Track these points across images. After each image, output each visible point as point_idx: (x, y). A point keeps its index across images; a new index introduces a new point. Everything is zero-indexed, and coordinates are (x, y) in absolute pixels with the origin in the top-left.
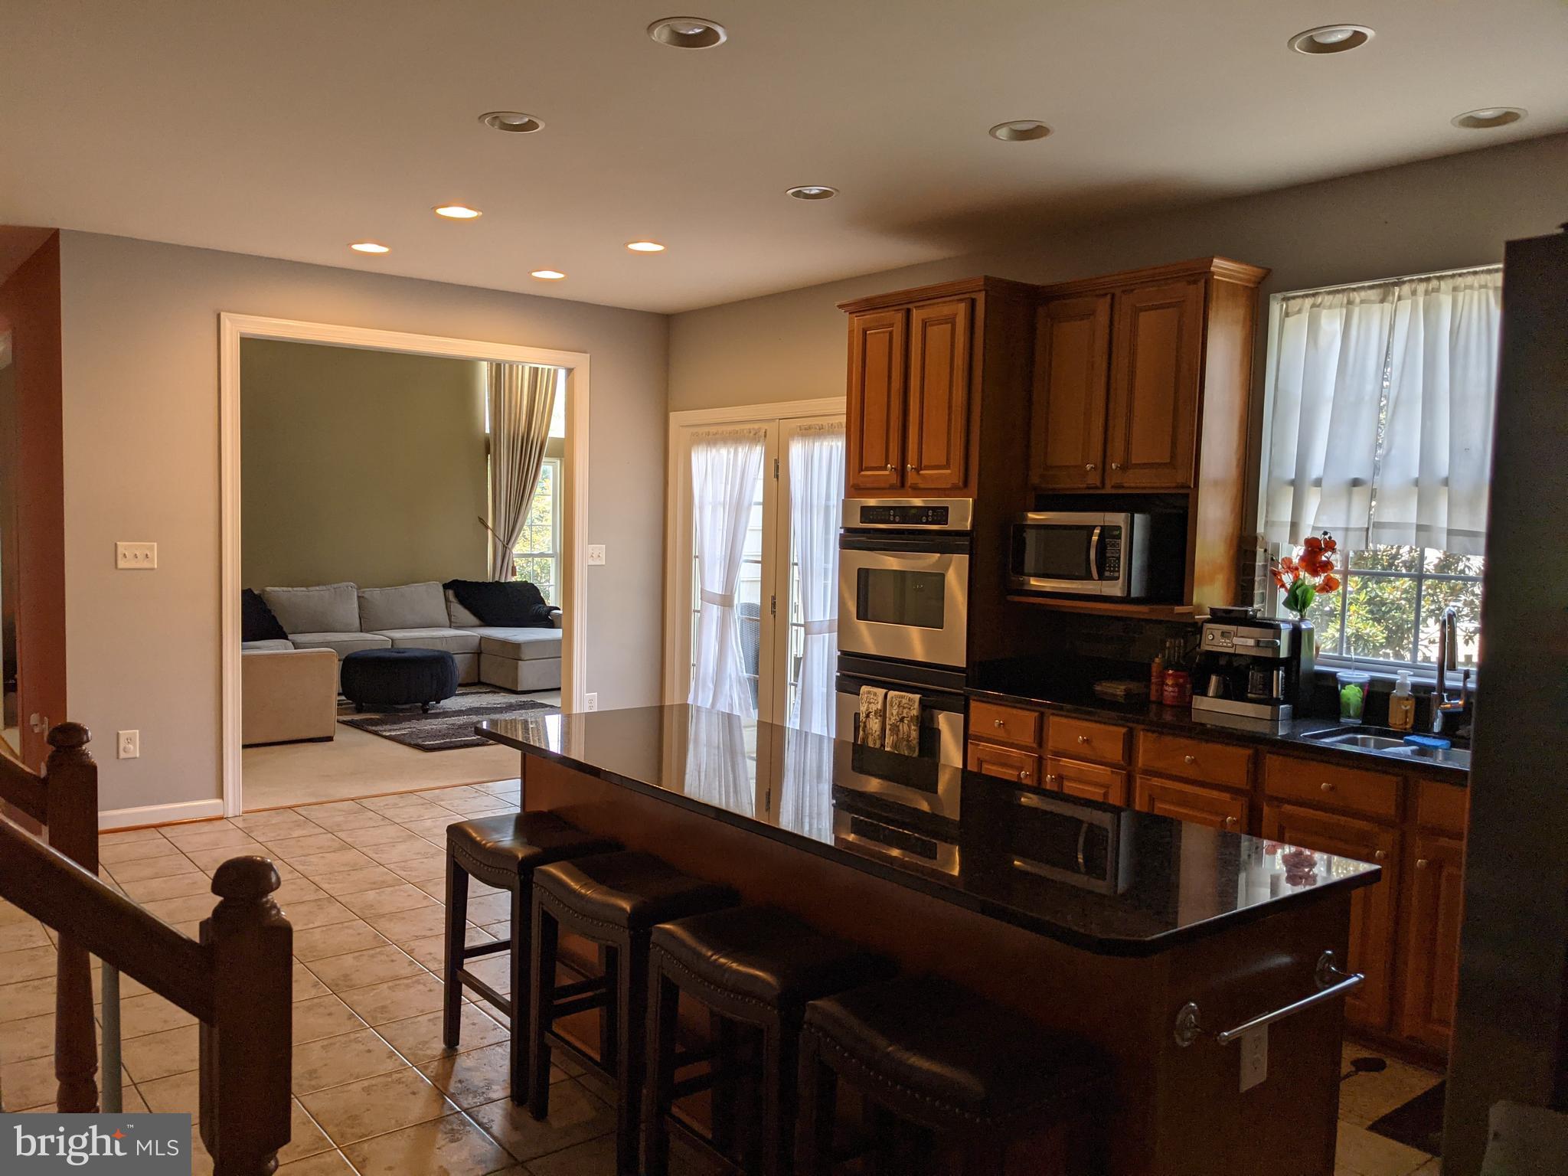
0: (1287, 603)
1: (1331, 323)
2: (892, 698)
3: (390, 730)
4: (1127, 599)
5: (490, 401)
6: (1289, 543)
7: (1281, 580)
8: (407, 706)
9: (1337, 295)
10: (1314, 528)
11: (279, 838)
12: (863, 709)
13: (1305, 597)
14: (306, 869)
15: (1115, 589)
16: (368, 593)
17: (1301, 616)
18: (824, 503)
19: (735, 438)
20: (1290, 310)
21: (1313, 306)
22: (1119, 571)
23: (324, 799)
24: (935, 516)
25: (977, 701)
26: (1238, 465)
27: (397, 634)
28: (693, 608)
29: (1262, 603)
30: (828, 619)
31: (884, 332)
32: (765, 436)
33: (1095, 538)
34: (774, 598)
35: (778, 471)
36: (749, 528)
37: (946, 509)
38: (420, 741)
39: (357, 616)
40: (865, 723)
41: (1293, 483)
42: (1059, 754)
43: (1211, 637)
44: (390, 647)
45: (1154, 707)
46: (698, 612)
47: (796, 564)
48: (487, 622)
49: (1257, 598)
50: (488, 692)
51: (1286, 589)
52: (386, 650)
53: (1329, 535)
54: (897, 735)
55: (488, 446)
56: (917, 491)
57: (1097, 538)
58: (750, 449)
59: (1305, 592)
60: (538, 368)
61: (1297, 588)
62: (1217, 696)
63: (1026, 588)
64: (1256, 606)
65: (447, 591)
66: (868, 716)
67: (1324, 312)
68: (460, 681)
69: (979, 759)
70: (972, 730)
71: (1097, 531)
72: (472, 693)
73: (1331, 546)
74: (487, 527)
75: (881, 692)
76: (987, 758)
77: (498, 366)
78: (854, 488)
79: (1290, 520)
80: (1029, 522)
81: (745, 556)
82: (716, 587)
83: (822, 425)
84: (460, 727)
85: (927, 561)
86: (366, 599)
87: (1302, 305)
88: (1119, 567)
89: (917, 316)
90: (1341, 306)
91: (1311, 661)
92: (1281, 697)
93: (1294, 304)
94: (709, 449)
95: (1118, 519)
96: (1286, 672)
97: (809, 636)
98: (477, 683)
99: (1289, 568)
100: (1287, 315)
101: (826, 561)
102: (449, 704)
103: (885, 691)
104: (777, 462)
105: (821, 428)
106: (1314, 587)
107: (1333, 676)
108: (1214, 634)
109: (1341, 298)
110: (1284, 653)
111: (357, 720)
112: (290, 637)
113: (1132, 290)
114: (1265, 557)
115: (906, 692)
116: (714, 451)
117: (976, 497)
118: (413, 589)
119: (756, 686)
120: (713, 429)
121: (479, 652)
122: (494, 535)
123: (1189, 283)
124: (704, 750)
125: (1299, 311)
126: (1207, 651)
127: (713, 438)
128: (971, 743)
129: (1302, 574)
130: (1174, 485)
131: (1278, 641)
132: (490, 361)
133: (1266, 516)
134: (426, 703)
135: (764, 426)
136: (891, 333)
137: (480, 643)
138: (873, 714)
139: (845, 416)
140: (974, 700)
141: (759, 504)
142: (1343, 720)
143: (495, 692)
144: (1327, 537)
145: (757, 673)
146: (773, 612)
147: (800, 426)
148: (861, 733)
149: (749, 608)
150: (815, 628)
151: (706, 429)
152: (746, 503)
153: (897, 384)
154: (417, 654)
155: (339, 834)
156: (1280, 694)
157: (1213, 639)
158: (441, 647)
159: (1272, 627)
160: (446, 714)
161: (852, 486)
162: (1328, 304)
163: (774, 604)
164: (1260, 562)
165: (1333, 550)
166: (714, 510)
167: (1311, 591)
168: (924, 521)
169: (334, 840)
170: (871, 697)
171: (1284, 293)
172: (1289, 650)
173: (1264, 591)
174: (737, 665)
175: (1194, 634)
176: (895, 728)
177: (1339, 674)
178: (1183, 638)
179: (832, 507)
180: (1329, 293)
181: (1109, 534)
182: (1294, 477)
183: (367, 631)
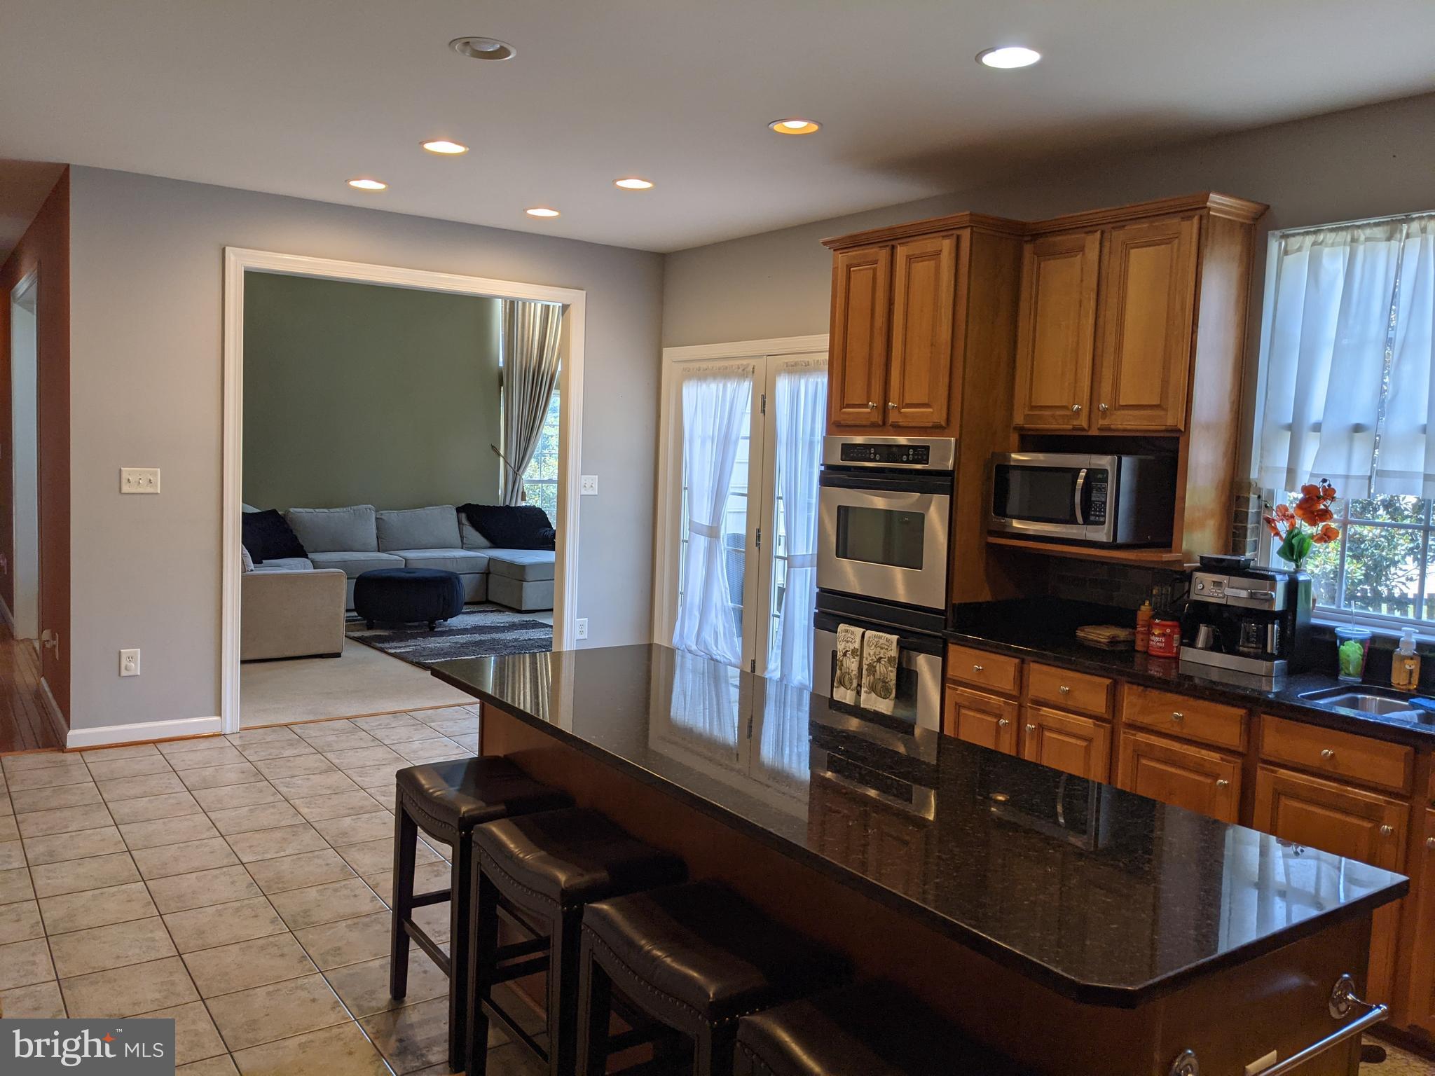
0: (1282, 553)
1: (1334, 260)
2: (870, 637)
3: (396, 648)
4: (1113, 546)
5: (504, 336)
6: (1285, 490)
7: (1275, 528)
8: (416, 624)
9: (1340, 233)
10: (1312, 475)
11: (271, 757)
12: (841, 647)
13: (1302, 546)
14: (290, 792)
15: (1100, 534)
16: (386, 515)
17: (1297, 566)
18: (808, 438)
19: (724, 373)
20: (1289, 248)
21: (1314, 244)
22: (1105, 516)
23: (322, 718)
24: (916, 455)
25: (956, 644)
26: (1231, 410)
27: (411, 555)
28: (682, 538)
29: (1254, 551)
30: (811, 553)
31: (866, 269)
32: (753, 372)
33: (1080, 481)
34: (759, 531)
35: (764, 407)
36: (736, 461)
37: (927, 448)
38: (422, 660)
39: (376, 537)
40: (842, 661)
41: (1289, 427)
42: (1039, 703)
43: (1200, 586)
44: (403, 567)
45: (1138, 659)
46: (687, 542)
47: (781, 498)
48: (496, 544)
49: (1249, 547)
50: (494, 611)
51: (1281, 537)
52: (400, 570)
53: (1328, 483)
54: (874, 675)
55: (501, 379)
56: (899, 429)
57: (1082, 481)
58: (738, 384)
59: (1302, 541)
60: (549, 306)
61: (1293, 538)
62: (1206, 648)
63: (1008, 530)
64: (1249, 555)
65: (460, 514)
66: (845, 655)
67: (1326, 250)
68: (467, 599)
69: (956, 704)
70: (951, 673)
71: (1083, 474)
72: (480, 612)
73: (1329, 494)
74: (499, 454)
75: (859, 631)
76: (966, 703)
77: (512, 303)
78: (835, 425)
79: (1286, 466)
80: (1012, 463)
81: (732, 487)
82: (703, 517)
83: (808, 362)
84: (462, 645)
85: (905, 501)
86: (384, 520)
87: (1303, 242)
88: (1105, 512)
89: (901, 252)
90: (1345, 244)
91: (1308, 613)
92: (1276, 652)
93: (1294, 242)
94: (699, 384)
95: (1104, 461)
96: (1281, 625)
97: (792, 569)
98: (484, 602)
99: (1284, 515)
100: (1286, 253)
101: (810, 496)
102: (456, 622)
103: (864, 630)
104: (763, 397)
105: (807, 364)
106: (1312, 537)
107: (1331, 631)
108: (1205, 584)
109: (1345, 236)
110: (1279, 605)
111: (366, 637)
112: (310, 555)
113: (1124, 226)
114: (1259, 504)
115: (883, 632)
116: (704, 386)
117: (958, 437)
118: (428, 512)
119: (741, 617)
120: (704, 365)
121: (488, 573)
122: (506, 462)
123: (1183, 219)
124: (689, 677)
125: (1299, 249)
126: (1196, 601)
127: (703, 375)
128: (949, 687)
129: (1298, 522)
130: (1163, 428)
131: (1273, 593)
132: (505, 299)
133: (1261, 462)
134: (432, 621)
135: (752, 362)
136: (875, 270)
137: (489, 564)
138: (850, 653)
139: (828, 353)
140: (952, 643)
141: (745, 438)
142: (1341, 677)
143: (500, 611)
144: (1326, 484)
145: (742, 605)
146: (758, 545)
147: (787, 363)
148: (838, 672)
149: (735, 538)
150: (798, 561)
151: (697, 365)
152: (734, 437)
153: (880, 321)
154: (427, 575)
155: (329, 755)
156: (1275, 649)
157: (1203, 588)
158: (451, 568)
159: (1266, 578)
160: (451, 632)
161: (833, 424)
162: (1331, 242)
163: (759, 537)
164: (1253, 509)
165: (1333, 499)
166: (703, 443)
167: (1307, 541)
168: (905, 460)
169: (322, 761)
170: (849, 636)
171: (1283, 230)
172: (1284, 603)
173: (1257, 539)
174: (723, 595)
175: (1182, 581)
176: (871, 669)
177: (1338, 629)
178: (1170, 586)
179: (816, 443)
180: (1332, 230)
181: (1095, 477)
182: (1291, 421)
183: (384, 551)
